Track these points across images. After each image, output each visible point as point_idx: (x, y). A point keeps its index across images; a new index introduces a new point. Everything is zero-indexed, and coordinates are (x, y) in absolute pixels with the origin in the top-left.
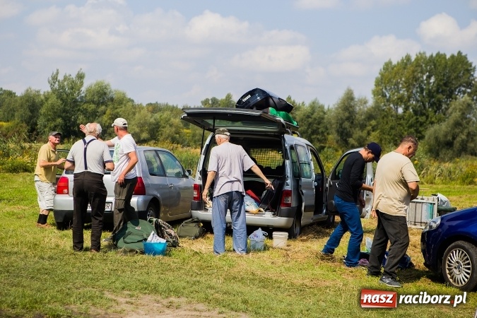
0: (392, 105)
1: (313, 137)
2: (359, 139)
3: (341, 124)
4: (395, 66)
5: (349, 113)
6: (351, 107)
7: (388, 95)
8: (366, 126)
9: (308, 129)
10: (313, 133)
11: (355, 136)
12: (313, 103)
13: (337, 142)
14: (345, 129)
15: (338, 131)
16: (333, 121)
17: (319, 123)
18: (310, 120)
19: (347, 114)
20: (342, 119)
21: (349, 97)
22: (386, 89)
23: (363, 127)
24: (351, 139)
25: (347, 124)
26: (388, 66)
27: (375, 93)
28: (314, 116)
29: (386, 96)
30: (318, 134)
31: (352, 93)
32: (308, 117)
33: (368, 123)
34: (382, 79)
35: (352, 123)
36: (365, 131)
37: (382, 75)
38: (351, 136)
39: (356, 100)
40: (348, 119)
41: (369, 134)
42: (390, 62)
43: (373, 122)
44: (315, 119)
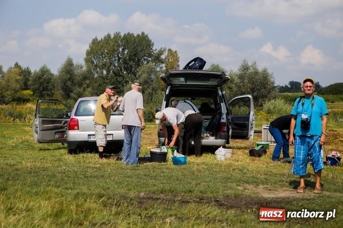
0: (98, 69)
1: (43, 93)
2: (78, 94)
3: (65, 83)
4: (100, 42)
5: (70, 75)
6: (71, 71)
7: (95, 62)
8: (82, 84)
9: (40, 87)
10: (44, 90)
11: (74, 92)
12: (43, 68)
13: (62, 96)
14: (68, 86)
15: (63, 88)
16: (59, 81)
17: (48, 83)
18: (41, 80)
19: (69, 76)
20: (65, 79)
21: (69, 63)
22: (94, 58)
23: (80, 85)
24: (72, 94)
25: (69, 83)
26: (95, 42)
27: (87, 60)
28: (44, 77)
29: (94, 63)
30: (47, 90)
31: (72, 61)
32: (40, 78)
33: (84, 82)
34: (91, 50)
35: (72, 82)
36: (82, 88)
37: (91, 48)
38: (71, 92)
39: (75, 66)
40: (69, 79)
41: (84, 90)
42: (97, 39)
43: (88, 82)
44: (45, 80)
